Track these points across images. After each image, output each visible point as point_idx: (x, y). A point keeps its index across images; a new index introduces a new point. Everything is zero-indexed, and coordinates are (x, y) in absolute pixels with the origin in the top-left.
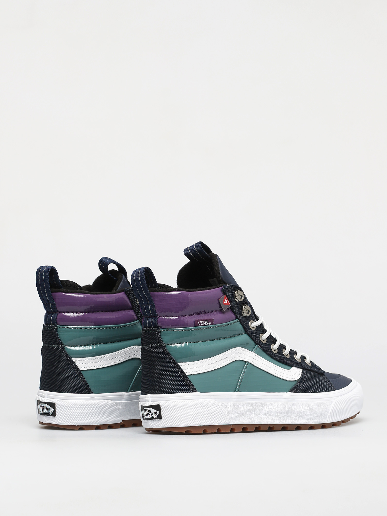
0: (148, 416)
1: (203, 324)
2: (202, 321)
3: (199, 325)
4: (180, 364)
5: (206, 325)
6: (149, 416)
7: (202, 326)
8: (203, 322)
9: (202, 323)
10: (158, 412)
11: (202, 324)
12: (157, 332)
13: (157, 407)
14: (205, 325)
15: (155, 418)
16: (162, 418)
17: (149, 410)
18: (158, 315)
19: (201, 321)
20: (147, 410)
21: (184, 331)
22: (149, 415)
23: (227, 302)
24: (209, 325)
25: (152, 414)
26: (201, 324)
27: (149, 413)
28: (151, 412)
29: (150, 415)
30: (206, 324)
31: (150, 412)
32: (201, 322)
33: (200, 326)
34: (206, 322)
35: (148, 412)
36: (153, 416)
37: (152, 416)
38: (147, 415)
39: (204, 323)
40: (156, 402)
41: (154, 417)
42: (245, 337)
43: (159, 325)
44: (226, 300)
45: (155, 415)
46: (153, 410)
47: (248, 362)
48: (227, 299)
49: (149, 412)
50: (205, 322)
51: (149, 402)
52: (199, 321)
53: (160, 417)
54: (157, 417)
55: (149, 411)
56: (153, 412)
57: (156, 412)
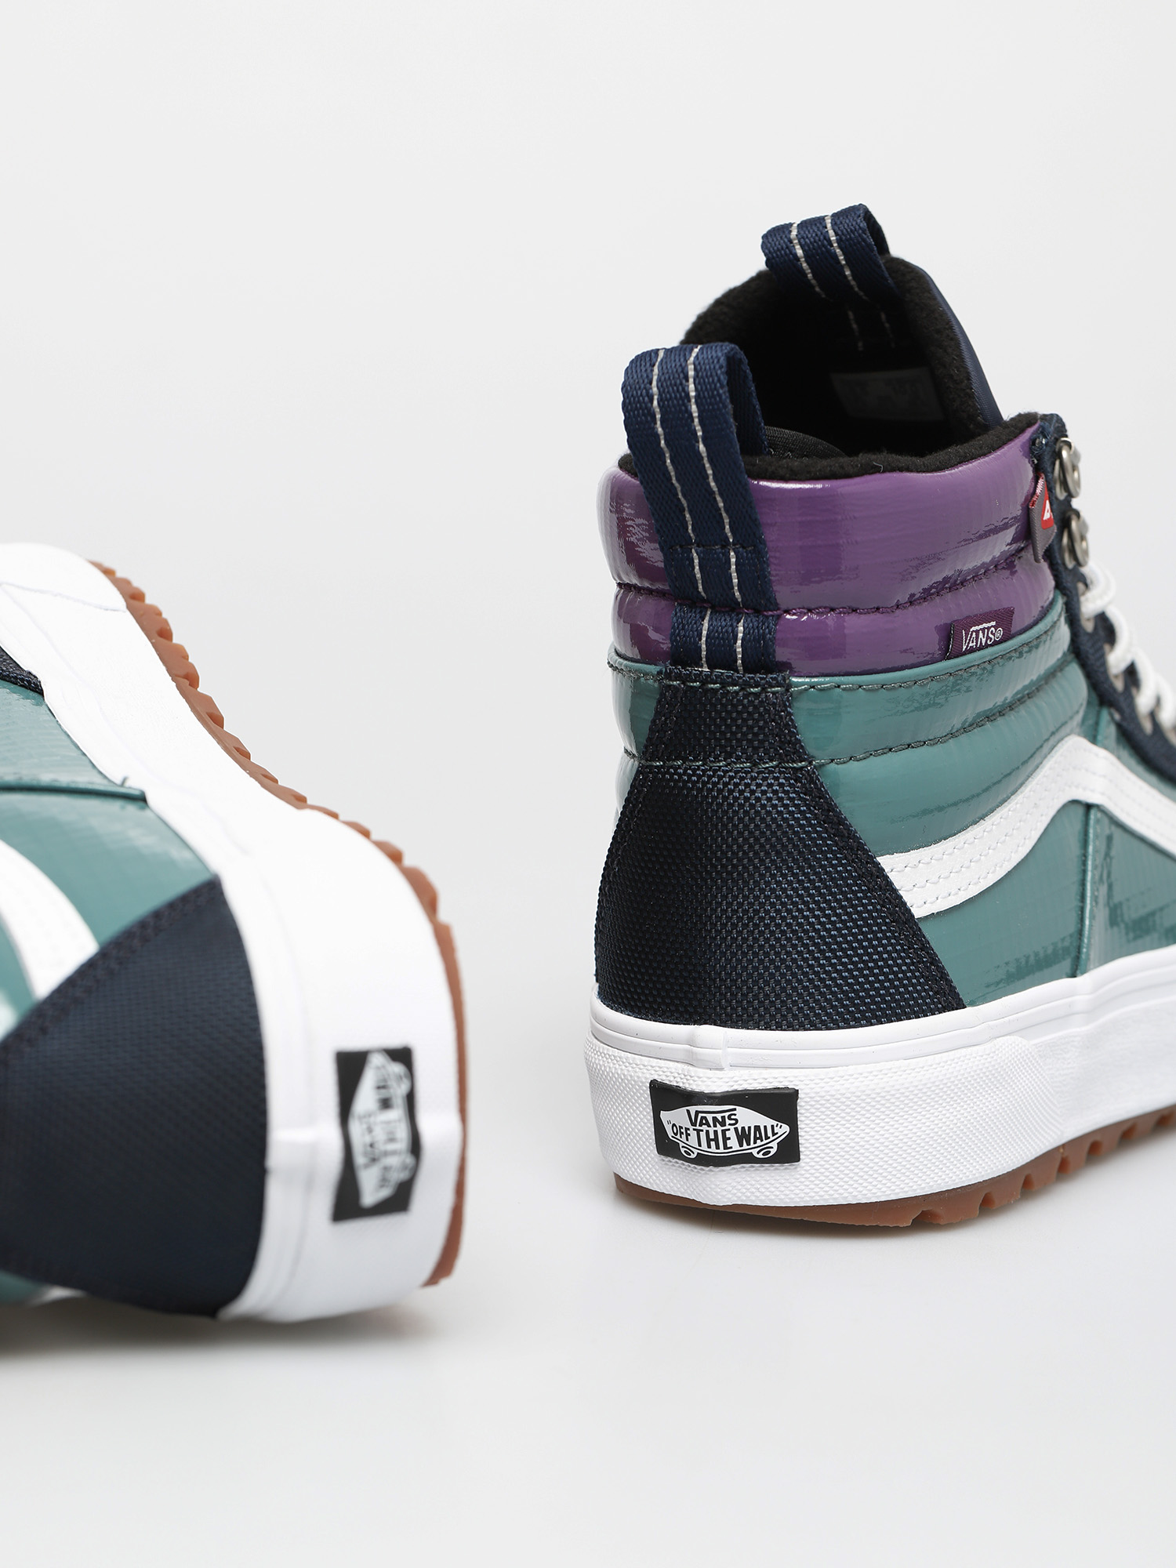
0: (718, 1147)
2: (976, 627)
3: (964, 647)
4: (885, 861)
5: (986, 646)
6: (725, 1147)
7: (971, 651)
9: (974, 635)
10: (784, 1129)
12: (774, 693)
13: (778, 1102)
14: (982, 647)
15: (760, 1156)
16: (798, 1160)
17: (727, 1114)
18: (777, 604)
19: (974, 629)
20: (719, 1116)
22: (726, 1139)
24: (996, 643)
27: (724, 1132)
28: (739, 1126)
29: (734, 1143)
30: (986, 642)
31: (732, 1128)
32: (972, 633)
33: (966, 653)
34: (988, 628)
35: (723, 1124)
36: (745, 1146)
37: (741, 1145)
38: (716, 1140)
39: (981, 635)
40: (766, 1073)
41: (754, 1152)
42: (1074, 680)
43: (781, 654)
45: (759, 1143)
46: (748, 1118)
47: (1098, 807)
49: (727, 1127)
50: (983, 630)
51: (722, 1069)
52: (969, 627)
53: (789, 1152)
54: (773, 1151)
55: (728, 1122)
56: (749, 1128)
57: (772, 1126)
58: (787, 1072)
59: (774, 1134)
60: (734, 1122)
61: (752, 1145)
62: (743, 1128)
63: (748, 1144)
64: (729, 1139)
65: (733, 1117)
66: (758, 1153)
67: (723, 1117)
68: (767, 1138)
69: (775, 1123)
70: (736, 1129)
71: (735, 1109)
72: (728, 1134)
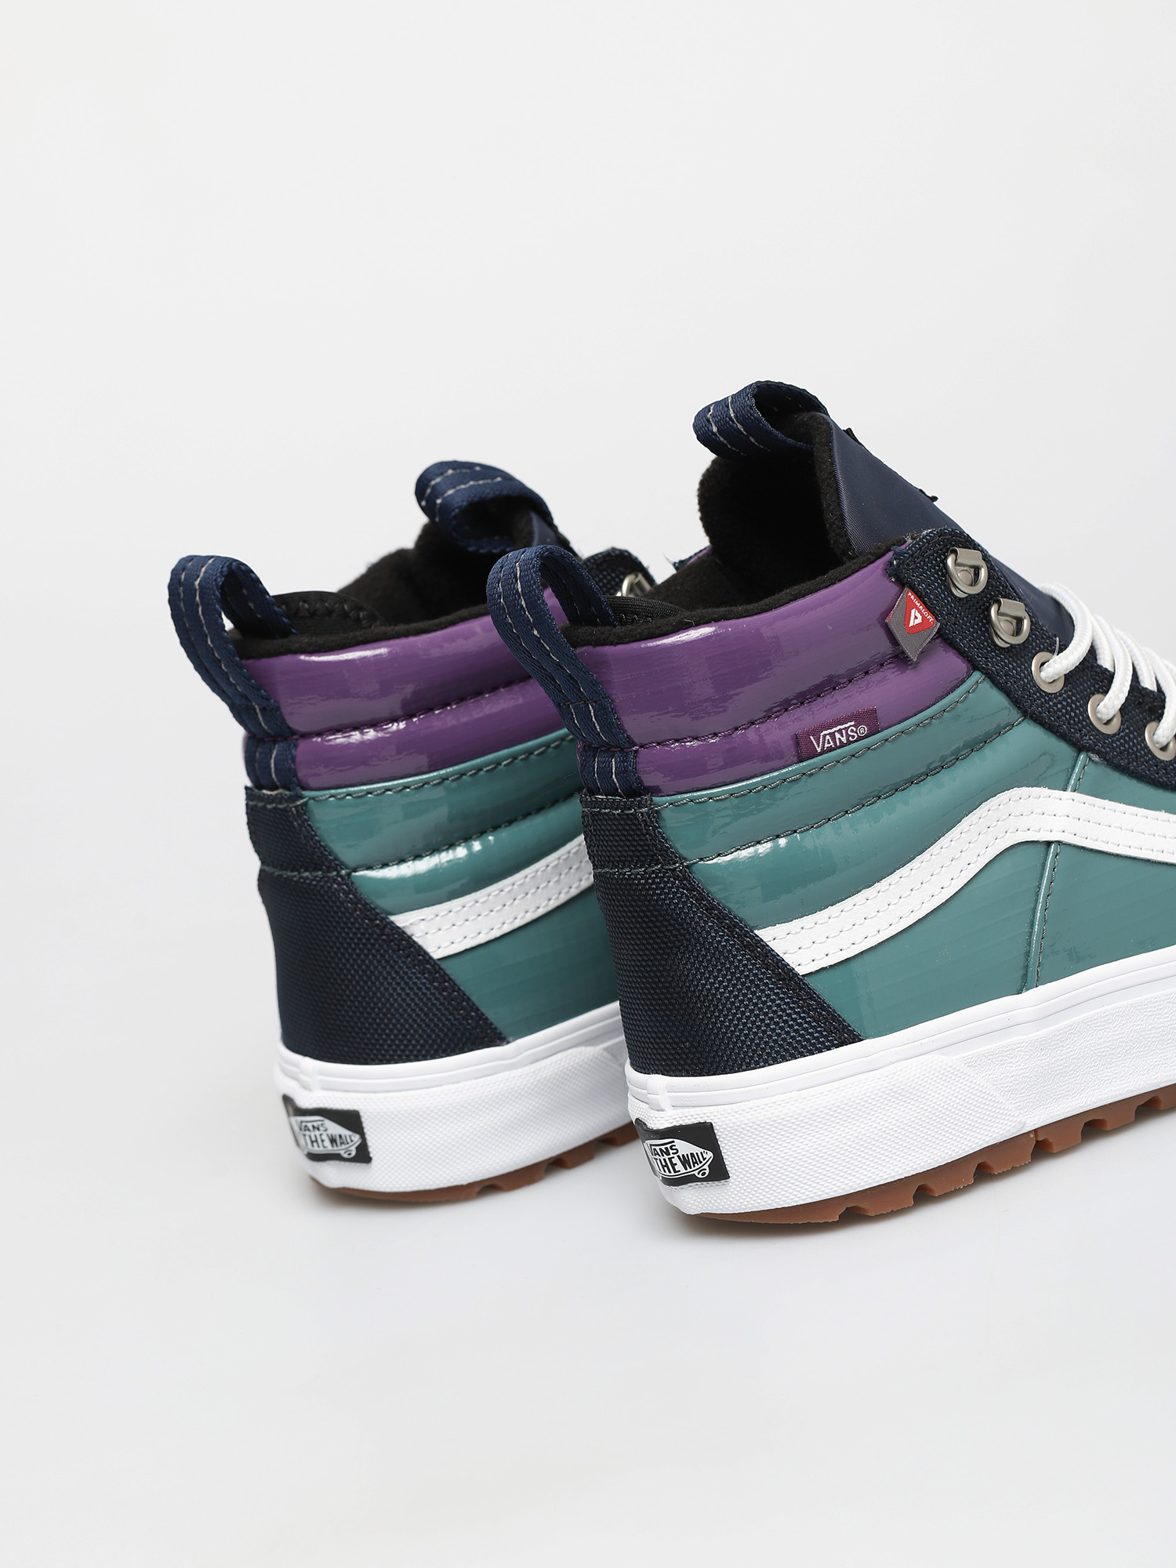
0: (670, 1172)
1: (835, 743)
2: (829, 731)
3: (819, 750)
4: (765, 934)
5: (849, 743)
7: (830, 749)
8: (832, 735)
9: (828, 737)
10: (710, 1154)
11: (832, 744)
12: (642, 813)
13: (702, 1134)
14: (842, 745)
15: (700, 1176)
16: (729, 1177)
17: (668, 1146)
18: (633, 741)
19: (824, 732)
20: (663, 1148)
21: (759, 791)
22: (673, 1165)
23: (919, 620)
24: (860, 739)
25: (685, 1161)
26: (826, 745)
27: (670, 1159)
28: (680, 1154)
29: (679, 1167)
30: (848, 739)
31: (675, 1156)
32: (825, 736)
33: (823, 752)
34: (846, 729)
35: (668, 1153)
36: (689, 1170)
38: (667, 1165)
39: (838, 736)
40: (692, 1111)
41: (696, 1173)
42: (1027, 736)
43: (647, 782)
44: (913, 611)
45: (696, 1166)
46: (684, 1147)
47: (1058, 842)
48: (917, 608)
49: (672, 1156)
50: (840, 731)
51: (663, 1110)
52: (816, 732)
53: (719, 1172)
54: (708, 1171)
55: (671, 1152)
56: (687, 1155)
57: (701, 1153)
58: (705, 1109)
59: (704, 1159)
60: (675, 1151)
61: (693, 1169)
62: (683, 1155)
63: (691, 1168)
64: (676, 1164)
65: (674, 1147)
66: (698, 1174)
67: (666, 1148)
68: (701, 1162)
69: (702, 1150)
70: (678, 1156)
71: (673, 1142)
72: (674, 1161)
